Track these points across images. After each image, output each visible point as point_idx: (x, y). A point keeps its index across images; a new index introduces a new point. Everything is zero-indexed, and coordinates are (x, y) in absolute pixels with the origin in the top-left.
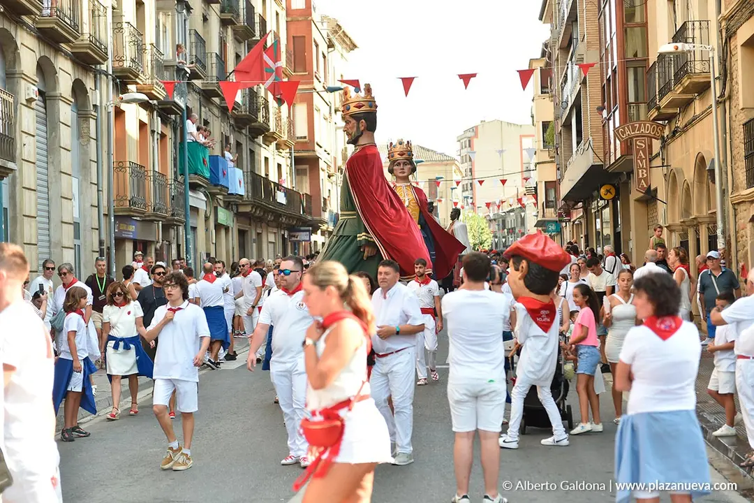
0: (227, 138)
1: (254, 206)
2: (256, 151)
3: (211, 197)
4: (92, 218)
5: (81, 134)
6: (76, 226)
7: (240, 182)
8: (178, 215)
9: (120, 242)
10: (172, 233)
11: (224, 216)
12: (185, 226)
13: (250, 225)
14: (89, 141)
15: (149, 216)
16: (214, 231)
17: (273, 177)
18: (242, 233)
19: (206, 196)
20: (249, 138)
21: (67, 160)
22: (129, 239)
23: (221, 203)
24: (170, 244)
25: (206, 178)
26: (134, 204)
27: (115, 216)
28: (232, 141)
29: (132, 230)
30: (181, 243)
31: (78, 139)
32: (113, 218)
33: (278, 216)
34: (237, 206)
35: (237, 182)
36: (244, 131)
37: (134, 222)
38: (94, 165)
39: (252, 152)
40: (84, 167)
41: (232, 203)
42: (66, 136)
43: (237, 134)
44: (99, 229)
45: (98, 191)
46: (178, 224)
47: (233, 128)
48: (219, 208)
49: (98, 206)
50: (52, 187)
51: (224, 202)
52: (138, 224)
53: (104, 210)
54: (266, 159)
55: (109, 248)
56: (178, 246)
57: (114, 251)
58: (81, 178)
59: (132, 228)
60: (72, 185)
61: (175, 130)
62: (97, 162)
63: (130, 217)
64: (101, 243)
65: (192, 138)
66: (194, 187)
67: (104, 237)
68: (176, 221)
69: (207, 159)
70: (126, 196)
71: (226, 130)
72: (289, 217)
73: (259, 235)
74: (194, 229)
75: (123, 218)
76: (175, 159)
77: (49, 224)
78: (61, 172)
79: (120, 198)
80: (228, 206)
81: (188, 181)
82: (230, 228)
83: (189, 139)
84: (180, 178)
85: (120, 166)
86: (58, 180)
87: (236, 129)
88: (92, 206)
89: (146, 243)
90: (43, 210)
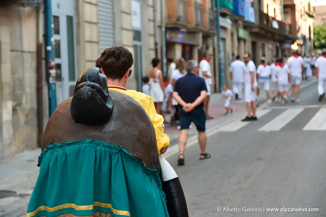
1: (261, 28)
3: (235, 22)
4: (150, 28)
6: (137, 33)
7: (252, 15)
8: (213, 30)
9: (170, 45)
10: (210, 41)
11: (242, 33)
12: (218, 37)
13: (258, 39)
15: (192, 29)
16: (237, 42)
17: (271, 14)
18: (254, 44)
19: (231, 20)
22: (179, 43)
23: (242, 26)
24: (207, 48)
25: (230, 10)
26: (180, 20)
29: (179, 37)
30: (215, 47)
32: (164, 29)
33: (273, 34)
34: (251, 28)
35: (250, 15)
37: (181, 33)
41: (247, 26)
44: (154, 35)
45: (154, 11)
46: (213, 35)
48: (240, 29)
49: (154, 21)
50: (116, 5)
52: (185, 34)
53: (158, 23)
54: (267, 5)
55: (162, 48)
56: (214, 49)
57: (164, 49)
58: (142, 2)
63: (177, 29)
64: (156, 44)
66: (223, 15)
67: (158, 40)
68: (212, 33)
70: (173, 15)
72: (280, 35)
73: (263, 45)
74: (224, 40)
75: (172, 29)
77: (114, 29)
79: (170, 16)
80: (245, 27)
81: (220, 11)
82: (247, 41)
84: (215, 9)
88: (150, 20)
89: (192, 47)
90: (109, 21)
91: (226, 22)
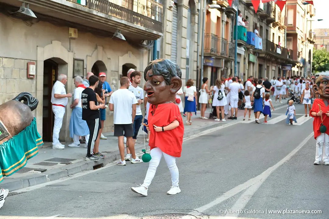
0: (256, 24)
1: (267, 54)
2: (269, 30)
3: (247, 49)
4: (195, 56)
5: (192, 21)
6: (188, 60)
7: (260, 43)
8: (232, 57)
9: (205, 67)
10: (229, 64)
11: (252, 58)
12: (235, 62)
13: (264, 62)
14: (195, 24)
15: (219, 57)
16: (247, 64)
17: (276, 42)
18: (260, 66)
19: (245, 49)
20: (266, 24)
21: (185, 32)
22: (210, 66)
23: (252, 52)
24: (227, 69)
25: (245, 41)
26: (212, 51)
27: (204, 57)
28: (258, 25)
29: (211, 62)
30: (232, 68)
31: (190, 23)
32: (203, 57)
33: (277, 58)
34: (259, 53)
35: (259, 44)
36: (264, 21)
37: (212, 59)
38: (196, 35)
39: (267, 31)
40: (192, 35)
41: (256, 52)
42: (185, 22)
43: (261, 22)
44: (197, 61)
45: (198, 45)
46: (231, 60)
47: (259, 20)
48: (250, 54)
49: (197, 52)
50: (178, 43)
51: (253, 52)
52: (214, 60)
53: (199, 54)
54: (273, 34)
55: (201, 70)
56: (231, 70)
57: (202, 71)
58: (191, 39)
59: (211, 61)
60: (186, 43)
61: (233, 20)
62: (198, 33)
63: (210, 57)
64: (197, 67)
65: (240, 24)
66: (240, 45)
67: (199, 65)
68: (231, 59)
69: (246, 33)
70: (209, 48)
71: (256, 20)
72: (282, 59)
73: (268, 67)
74: (239, 63)
75: (207, 57)
76: (232, 33)
77: (176, 58)
78: (182, 37)
79: (207, 49)
80: (254, 53)
81: (237, 42)
82: (255, 64)
83: (238, 24)
84: (234, 41)
85: (207, 35)
86: (181, 41)
87: (260, 20)
88: (195, 51)
89: (217, 69)
90: (174, 53)
91: (241, 51)
